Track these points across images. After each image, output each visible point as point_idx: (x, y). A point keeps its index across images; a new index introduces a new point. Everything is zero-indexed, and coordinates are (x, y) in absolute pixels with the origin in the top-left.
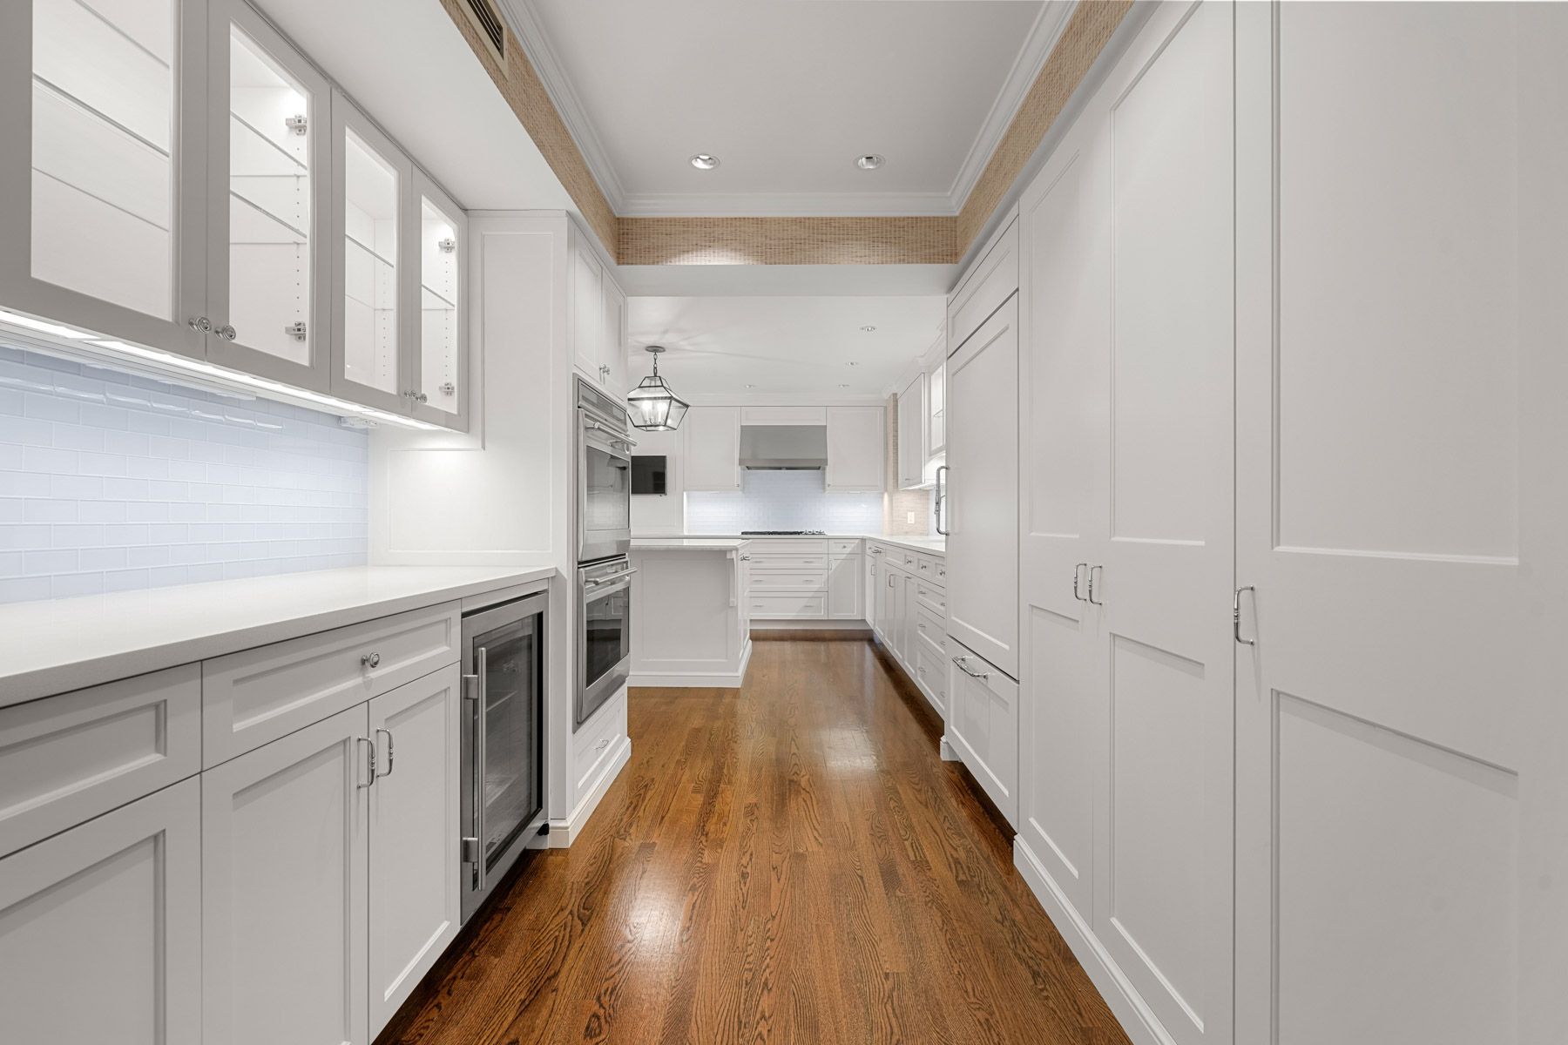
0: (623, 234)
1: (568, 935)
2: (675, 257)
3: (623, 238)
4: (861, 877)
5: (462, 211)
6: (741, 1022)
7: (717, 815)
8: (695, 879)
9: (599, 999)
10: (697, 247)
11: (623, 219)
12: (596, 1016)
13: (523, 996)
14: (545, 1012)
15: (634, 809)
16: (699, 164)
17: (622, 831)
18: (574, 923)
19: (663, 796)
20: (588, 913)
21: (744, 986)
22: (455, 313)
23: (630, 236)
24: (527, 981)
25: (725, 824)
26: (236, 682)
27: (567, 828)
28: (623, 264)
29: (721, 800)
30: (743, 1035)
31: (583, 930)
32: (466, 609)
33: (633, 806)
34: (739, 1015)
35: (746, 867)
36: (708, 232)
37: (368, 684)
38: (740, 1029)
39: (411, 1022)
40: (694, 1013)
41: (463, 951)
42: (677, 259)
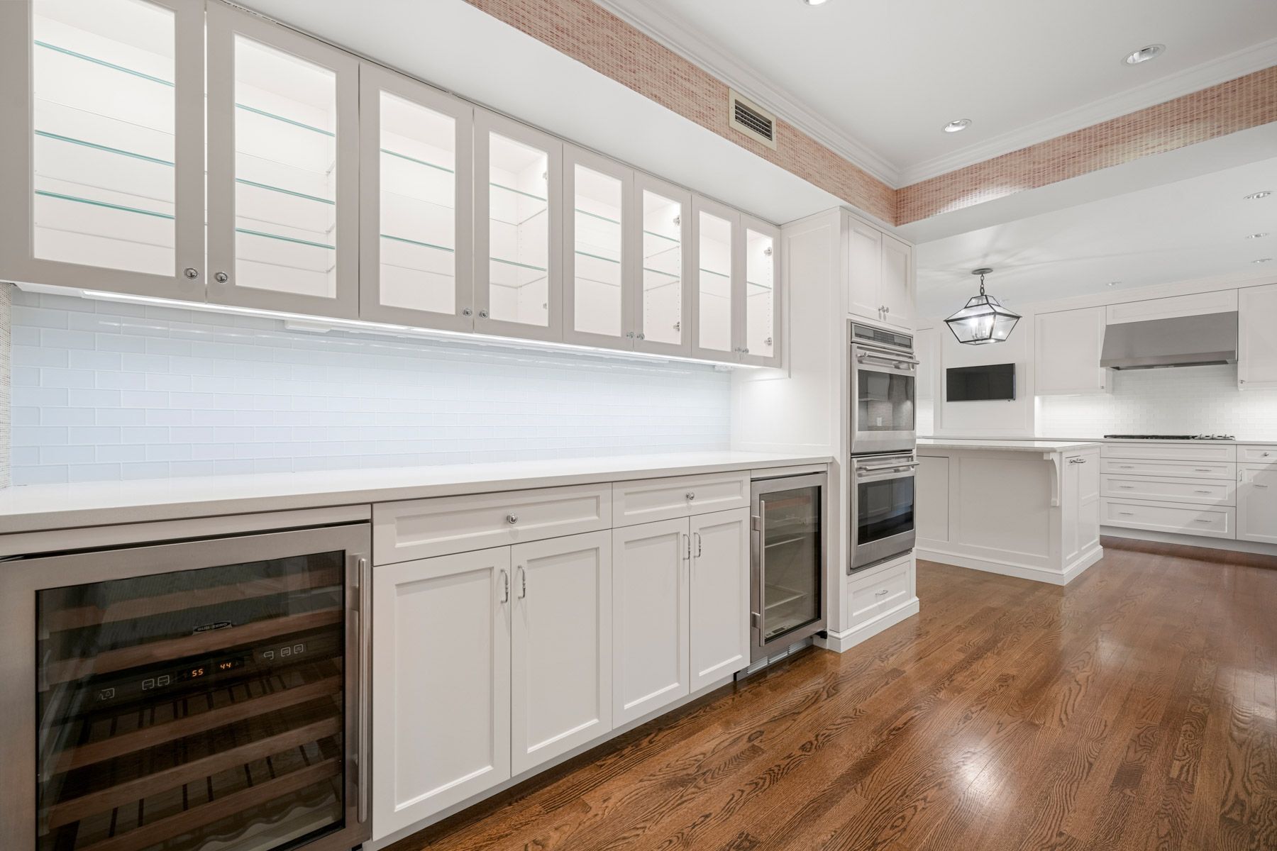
0: (900, 201)
1: (815, 698)
2: (944, 207)
3: (900, 205)
4: (1091, 764)
5: (777, 227)
6: (905, 793)
7: (969, 671)
8: (923, 704)
9: (817, 736)
10: (965, 192)
11: (900, 190)
12: (811, 743)
13: (775, 714)
14: (783, 727)
15: (901, 646)
16: (951, 129)
17: (883, 657)
18: (823, 694)
19: (930, 645)
20: (834, 692)
21: (921, 776)
22: (772, 294)
23: (905, 202)
24: (781, 709)
25: (973, 680)
26: (626, 494)
27: (840, 639)
28: (900, 224)
29: (981, 663)
30: (901, 800)
31: (826, 699)
32: (754, 476)
33: (901, 644)
34: (905, 790)
35: (973, 713)
36: (975, 177)
37: (689, 508)
38: (902, 796)
39: (718, 700)
40: (874, 772)
41: (755, 681)
42: (946, 208)
